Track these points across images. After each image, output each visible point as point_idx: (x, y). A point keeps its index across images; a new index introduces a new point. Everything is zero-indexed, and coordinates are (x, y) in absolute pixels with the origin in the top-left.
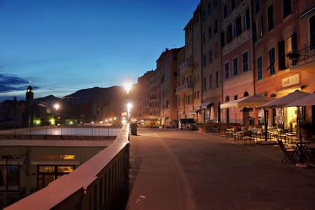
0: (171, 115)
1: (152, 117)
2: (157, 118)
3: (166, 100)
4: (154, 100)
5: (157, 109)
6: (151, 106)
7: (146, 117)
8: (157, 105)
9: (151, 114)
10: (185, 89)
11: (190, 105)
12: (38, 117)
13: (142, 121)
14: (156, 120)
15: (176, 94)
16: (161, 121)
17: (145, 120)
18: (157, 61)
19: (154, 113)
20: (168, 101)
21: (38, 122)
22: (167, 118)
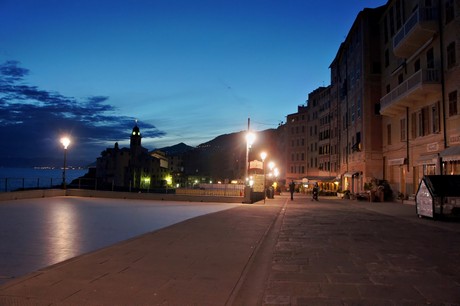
0: (367, 168)
1: (324, 174)
2: (333, 174)
3: (352, 134)
4: (327, 141)
5: (333, 158)
6: (320, 153)
7: (312, 174)
8: (334, 150)
9: (321, 168)
10: (419, 87)
11: (431, 136)
12: (147, 173)
13: (305, 180)
14: (332, 179)
15: (383, 111)
16: (341, 181)
17: (310, 178)
18: (331, 66)
19: (327, 166)
20: (358, 135)
21: (147, 180)
22: (357, 175)
